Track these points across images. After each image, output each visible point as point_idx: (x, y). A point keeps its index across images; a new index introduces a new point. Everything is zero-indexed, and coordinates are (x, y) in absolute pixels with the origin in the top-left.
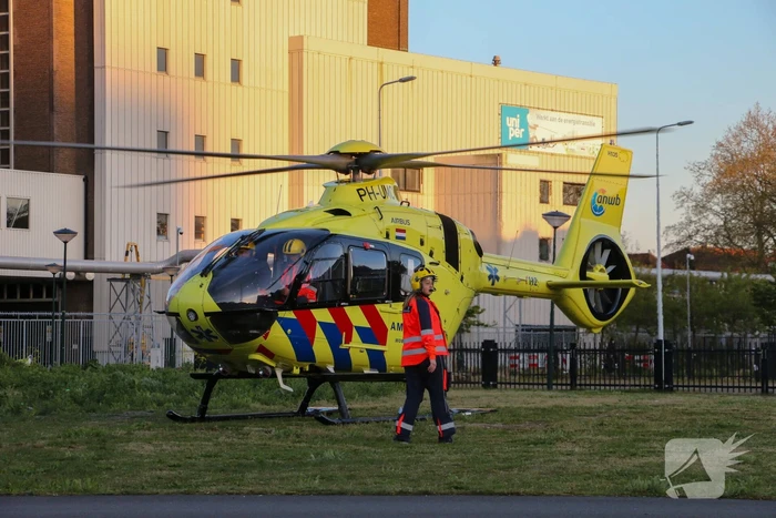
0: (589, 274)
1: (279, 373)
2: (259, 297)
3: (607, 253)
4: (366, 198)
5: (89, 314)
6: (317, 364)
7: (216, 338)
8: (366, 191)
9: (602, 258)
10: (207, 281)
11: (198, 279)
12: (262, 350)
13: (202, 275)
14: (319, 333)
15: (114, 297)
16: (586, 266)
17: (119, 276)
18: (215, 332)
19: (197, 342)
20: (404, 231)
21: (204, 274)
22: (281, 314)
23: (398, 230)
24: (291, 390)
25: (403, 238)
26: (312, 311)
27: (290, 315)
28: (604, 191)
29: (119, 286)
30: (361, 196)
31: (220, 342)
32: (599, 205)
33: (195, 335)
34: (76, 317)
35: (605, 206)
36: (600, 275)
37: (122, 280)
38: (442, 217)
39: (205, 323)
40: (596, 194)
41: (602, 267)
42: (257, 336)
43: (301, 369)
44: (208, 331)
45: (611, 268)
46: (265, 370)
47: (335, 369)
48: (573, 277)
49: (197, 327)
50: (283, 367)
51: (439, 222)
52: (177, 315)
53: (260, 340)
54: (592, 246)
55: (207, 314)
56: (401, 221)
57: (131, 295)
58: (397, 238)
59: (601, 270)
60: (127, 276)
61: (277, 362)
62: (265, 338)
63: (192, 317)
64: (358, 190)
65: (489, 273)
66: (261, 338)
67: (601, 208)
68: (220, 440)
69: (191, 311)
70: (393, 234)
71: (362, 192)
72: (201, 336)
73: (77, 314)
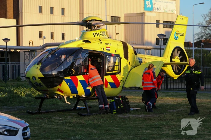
0: (173, 60)
1: (65, 98)
2: (58, 72)
3: (179, 52)
4: (96, 36)
5: (19, 63)
6: (79, 95)
7: (43, 86)
8: (96, 34)
9: (178, 53)
10: (39, 66)
11: (36, 66)
12: (59, 90)
13: (37, 64)
14: (79, 83)
15: (26, 57)
16: (172, 57)
17: (27, 51)
18: (42, 84)
19: (36, 88)
20: (109, 48)
21: (38, 64)
22: (66, 78)
23: (107, 47)
24: (70, 103)
25: (109, 50)
26: (77, 76)
27: (69, 78)
28: (178, 31)
29: (27, 54)
30: (94, 35)
31: (44, 87)
32: (177, 36)
33: (35, 85)
34: (13, 64)
35: (179, 36)
36: (177, 60)
37: (28, 52)
38: (123, 42)
39: (39, 81)
40: (176, 32)
41: (178, 57)
42: (57, 85)
43: (73, 96)
44: (40, 84)
45: (181, 57)
46: (60, 97)
47: (85, 96)
48: (168, 61)
49: (36, 82)
50: (67, 95)
51: (121, 44)
52: (29, 78)
53: (58, 87)
54: (174, 50)
55: (39, 78)
56: (108, 44)
57: (31, 56)
58: (107, 50)
59: (177, 58)
60: (30, 51)
61: (64, 94)
62: (60, 86)
63: (34, 79)
64: (93, 33)
65: (139, 60)
66: (59, 86)
67: (177, 37)
68: (42, 125)
69: (34, 77)
70: (105, 49)
71: (95, 34)
72: (37, 85)
73: (14, 63)
